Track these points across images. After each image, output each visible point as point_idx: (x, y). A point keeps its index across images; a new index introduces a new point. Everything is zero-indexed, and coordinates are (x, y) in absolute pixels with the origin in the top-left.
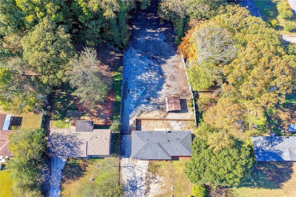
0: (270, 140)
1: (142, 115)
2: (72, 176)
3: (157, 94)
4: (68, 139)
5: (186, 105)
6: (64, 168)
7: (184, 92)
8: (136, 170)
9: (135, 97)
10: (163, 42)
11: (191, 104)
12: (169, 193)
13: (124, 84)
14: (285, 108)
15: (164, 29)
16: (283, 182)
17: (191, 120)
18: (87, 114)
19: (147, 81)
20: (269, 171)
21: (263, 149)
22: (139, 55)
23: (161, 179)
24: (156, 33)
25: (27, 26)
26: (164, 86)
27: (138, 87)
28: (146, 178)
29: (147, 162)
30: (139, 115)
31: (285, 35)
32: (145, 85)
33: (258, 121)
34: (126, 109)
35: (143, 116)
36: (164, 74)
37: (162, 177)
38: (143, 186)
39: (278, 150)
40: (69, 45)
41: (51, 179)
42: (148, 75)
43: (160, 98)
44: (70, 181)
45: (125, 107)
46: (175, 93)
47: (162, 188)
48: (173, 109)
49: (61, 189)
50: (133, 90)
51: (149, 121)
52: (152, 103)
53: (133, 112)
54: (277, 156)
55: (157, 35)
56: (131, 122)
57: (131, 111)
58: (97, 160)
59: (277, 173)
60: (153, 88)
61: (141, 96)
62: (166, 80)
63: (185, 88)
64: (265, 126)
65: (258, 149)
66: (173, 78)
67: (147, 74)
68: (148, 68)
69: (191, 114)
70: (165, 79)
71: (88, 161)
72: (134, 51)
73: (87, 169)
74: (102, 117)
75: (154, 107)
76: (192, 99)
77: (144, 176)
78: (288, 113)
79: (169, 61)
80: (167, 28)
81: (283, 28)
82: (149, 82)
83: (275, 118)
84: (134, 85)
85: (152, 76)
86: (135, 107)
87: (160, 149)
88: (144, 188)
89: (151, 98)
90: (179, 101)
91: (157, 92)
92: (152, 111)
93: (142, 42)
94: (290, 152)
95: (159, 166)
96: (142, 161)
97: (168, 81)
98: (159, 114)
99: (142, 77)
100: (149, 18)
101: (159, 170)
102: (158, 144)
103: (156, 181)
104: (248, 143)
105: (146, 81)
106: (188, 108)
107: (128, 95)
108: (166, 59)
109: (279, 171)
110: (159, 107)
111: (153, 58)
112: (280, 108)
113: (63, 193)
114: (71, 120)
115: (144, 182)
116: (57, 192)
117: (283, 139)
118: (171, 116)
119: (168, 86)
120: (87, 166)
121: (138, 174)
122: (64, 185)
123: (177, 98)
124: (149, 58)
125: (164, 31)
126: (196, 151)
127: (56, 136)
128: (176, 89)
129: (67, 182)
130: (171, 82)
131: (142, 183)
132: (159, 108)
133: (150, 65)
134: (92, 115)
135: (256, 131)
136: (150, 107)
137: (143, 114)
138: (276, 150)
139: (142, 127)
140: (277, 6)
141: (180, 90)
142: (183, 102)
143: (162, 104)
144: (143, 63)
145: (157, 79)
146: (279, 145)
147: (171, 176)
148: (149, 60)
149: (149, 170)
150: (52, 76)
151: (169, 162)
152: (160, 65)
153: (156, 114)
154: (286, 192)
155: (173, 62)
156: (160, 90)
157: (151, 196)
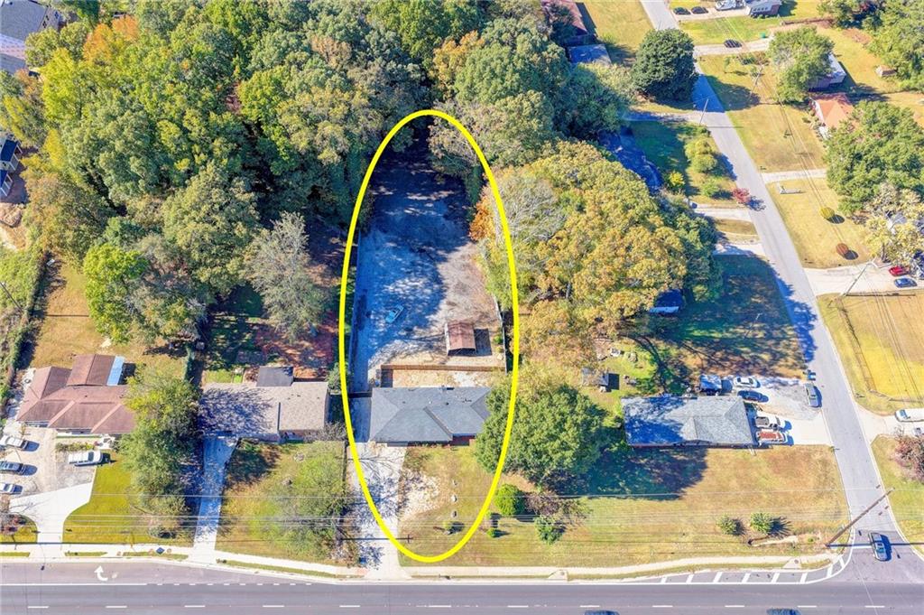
0: (659, 403)
1: (394, 360)
2: (246, 476)
3: (427, 321)
4: (241, 399)
5: (489, 340)
6: (231, 459)
7: (485, 315)
8: (379, 465)
9: (381, 326)
10: (443, 219)
11: (497, 338)
12: (447, 508)
13: (359, 302)
14: (698, 345)
15: (444, 194)
16: (685, 486)
17: (496, 368)
18: (280, 359)
19: (408, 296)
20: (658, 466)
21: (642, 419)
22: (392, 245)
23: (432, 482)
24: (429, 201)
25: (176, 179)
26: (443, 305)
27: (386, 306)
28: (400, 480)
29: (404, 450)
30: (389, 361)
31: (703, 205)
32: (402, 302)
33: (638, 371)
34: (361, 349)
35: (397, 361)
36: (444, 281)
37: (434, 479)
38: (392, 496)
39: (672, 421)
40: (253, 212)
41: (202, 481)
42: (410, 284)
43: (433, 328)
44: (242, 485)
45: (360, 345)
46: (465, 317)
47: (433, 499)
48: (459, 345)
49: (224, 501)
50: (378, 313)
51: (410, 372)
52: (416, 337)
53: (377, 354)
54: (671, 432)
55: (431, 205)
56: (372, 374)
57: (371, 353)
58: (299, 445)
59: (674, 470)
60: (420, 309)
61: (393, 323)
62: (446, 293)
63: (486, 308)
64: (653, 381)
65: (632, 421)
66: (462, 289)
67: (407, 280)
68: (409, 270)
69: (496, 358)
70: (445, 291)
71: (280, 448)
72: (381, 236)
73: (278, 462)
74: (311, 365)
75: (420, 345)
76: (500, 330)
77: (396, 476)
78: (702, 356)
79: (455, 257)
80: (451, 192)
81: (698, 190)
82: (411, 298)
83: (676, 366)
84: (380, 302)
85: (417, 286)
86: (381, 346)
87: (429, 420)
88: (396, 499)
89: (415, 328)
90: (471, 332)
91: (427, 317)
92: (415, 352)
93: (398, 219)
94: (696, 423)
95: (427, 457)
96: (392, 449)
97: (451, 295)
98: (431, 359)
99: (397, 287)
100: (413, 173)
101: (428, 464)
102: (426, 410)
103: (422, 485)
104: (616, 413)
105: (405, 295)
106: (492, 346)
107: (368, 321)
108: (449, 251)
109: (679, 466)
110: (431, 345)
111: (422, 251)
112: (685, 346)
113: (227, 507)
114: (246, 369)
115: (396, 487)
116: (214, 507)
117: (685, 401)
118: (456, 361)
119: (449, 303)
120: (277, 457)
121: (384, 474)
122: (229, 493)
123: (468, 325)
124: (412, 251)
125: (446, 198)
126: (493, 405)
127: (216, 395)
128: (467, 309)
129: (235, 487)
130: (457, 296)
131: (392, 490)
132: (431, 347)
133: (413, 264)
134: (291, 360)
135: (633, 390)
136: (411, 346)
137: (398, 357)
138: (666, 421)
139: (394, 383)
140: (685, 147)
141: (476, 313)
142: (481, 337)
143: (438, 340)
144: (400, 260)
145: (428, 291)
146: (674, 411)
147: (452, 476)
148: (412, 255)
149: (406, 465)
150: (217, 270)
151: (448, 448)
152: (435, 265)
153: (425, 357)
154: (690, 506)
155: (463, 257)
156: (435, 312)
157: (408, 514)
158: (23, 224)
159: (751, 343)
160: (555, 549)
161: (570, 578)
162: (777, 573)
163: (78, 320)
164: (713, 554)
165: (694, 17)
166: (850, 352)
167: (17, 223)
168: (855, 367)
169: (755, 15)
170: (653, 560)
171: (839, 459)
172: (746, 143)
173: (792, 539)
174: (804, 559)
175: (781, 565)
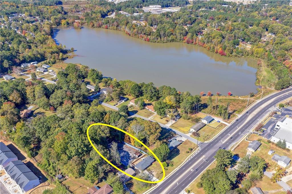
12: (158, 171)
16: (179, 152)
17: (145, 155)
23: (153, 170)
26: (130, 153)
29: (146, 170)
36: (126, 151)
43: (132, 156)
47: (156, 172)
48: (138, 155)
51: (135, 162)
52: (131, 159)
53: (129, 164)
60: (127, 156)
61: (126, 159)
63: (136, 150)
66: (130, 150)
71: (131, 180)
73: (133, 182)
77: (148, 173)
82: (125, 155)
85: (123, 154)
86: (128, 162)
87: (146, 164)
88: (152, 175)
95: (149, 168)
96: (144, 171)
97: (129, 152)
98: (136, 160)
101: (151, 169)
108: (122, 147)
109: (176, 151)
113: (133, 191)
115: (150, 174)
118: (139, 158)
122: (131, 190)
128: (133, 152)
129: (131, 188)
132: (134, 159)
137: (132, 162)
138: (171, 147)
143: (134, 157)
145: (126, 153)
146: (170, 145)
147: (155, 168)
149: (148, 171)
151: (151, 166)
152: (123, 150)
155: (125, 147)
156: (129, 155)
157: (155, 176)
158: (50, 184)
159: (168, 135)
160: (174, 166)
161: (179, 168)
162: (196, 153)
163: (79, 189)
164: (189, 156)
165: (117, 105)
166: (179, 130)
167: (49, 184)
168: (181, 131)
169: (125, 101)
170: (184, 160)
171: (189, 140)
172: (143, 116)
173: (194, 150)
174: (197, 150)
175: (196, 152)
